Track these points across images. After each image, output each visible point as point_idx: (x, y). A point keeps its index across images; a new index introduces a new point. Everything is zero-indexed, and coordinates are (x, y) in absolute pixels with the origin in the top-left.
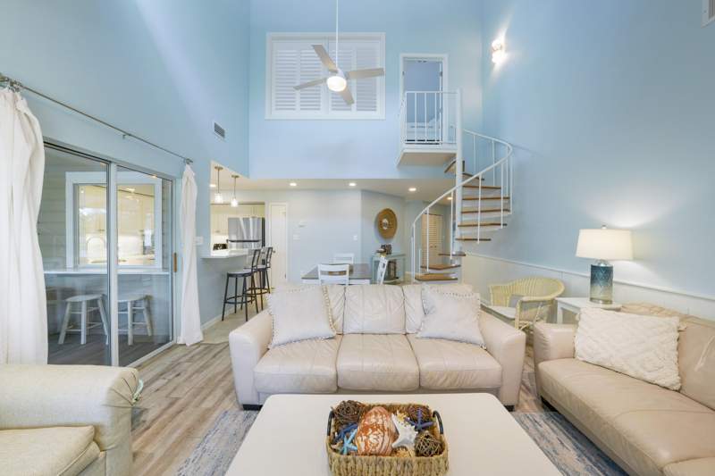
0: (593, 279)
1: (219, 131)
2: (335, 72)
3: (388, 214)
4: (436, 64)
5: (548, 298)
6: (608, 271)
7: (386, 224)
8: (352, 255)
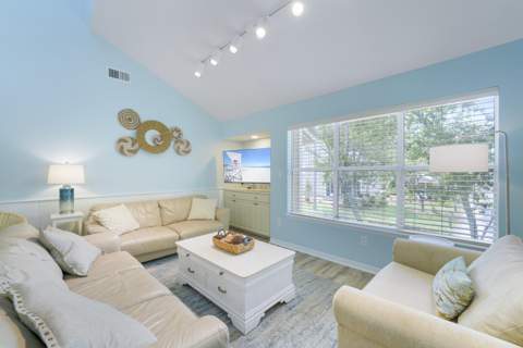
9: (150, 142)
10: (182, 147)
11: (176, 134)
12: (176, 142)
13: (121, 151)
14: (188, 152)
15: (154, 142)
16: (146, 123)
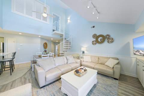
0: (83, 53)
3: (46, 44)
4: (58, 17)
5: (78, 56)
6: (84, 52)
7: (45, 46)
8: (41, 53)
9: (99, 41)
10: (110, 40)
11: (107, 37)
12: (107, 39)
13: (93, 44)
14: (112, 42)
15: (100, 40)
16: (98, 36)
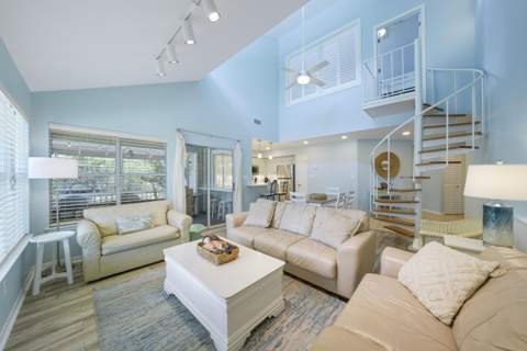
0: (485, 222)
1: (257, 122)
2: (300, 74)
7: (386, 165)
